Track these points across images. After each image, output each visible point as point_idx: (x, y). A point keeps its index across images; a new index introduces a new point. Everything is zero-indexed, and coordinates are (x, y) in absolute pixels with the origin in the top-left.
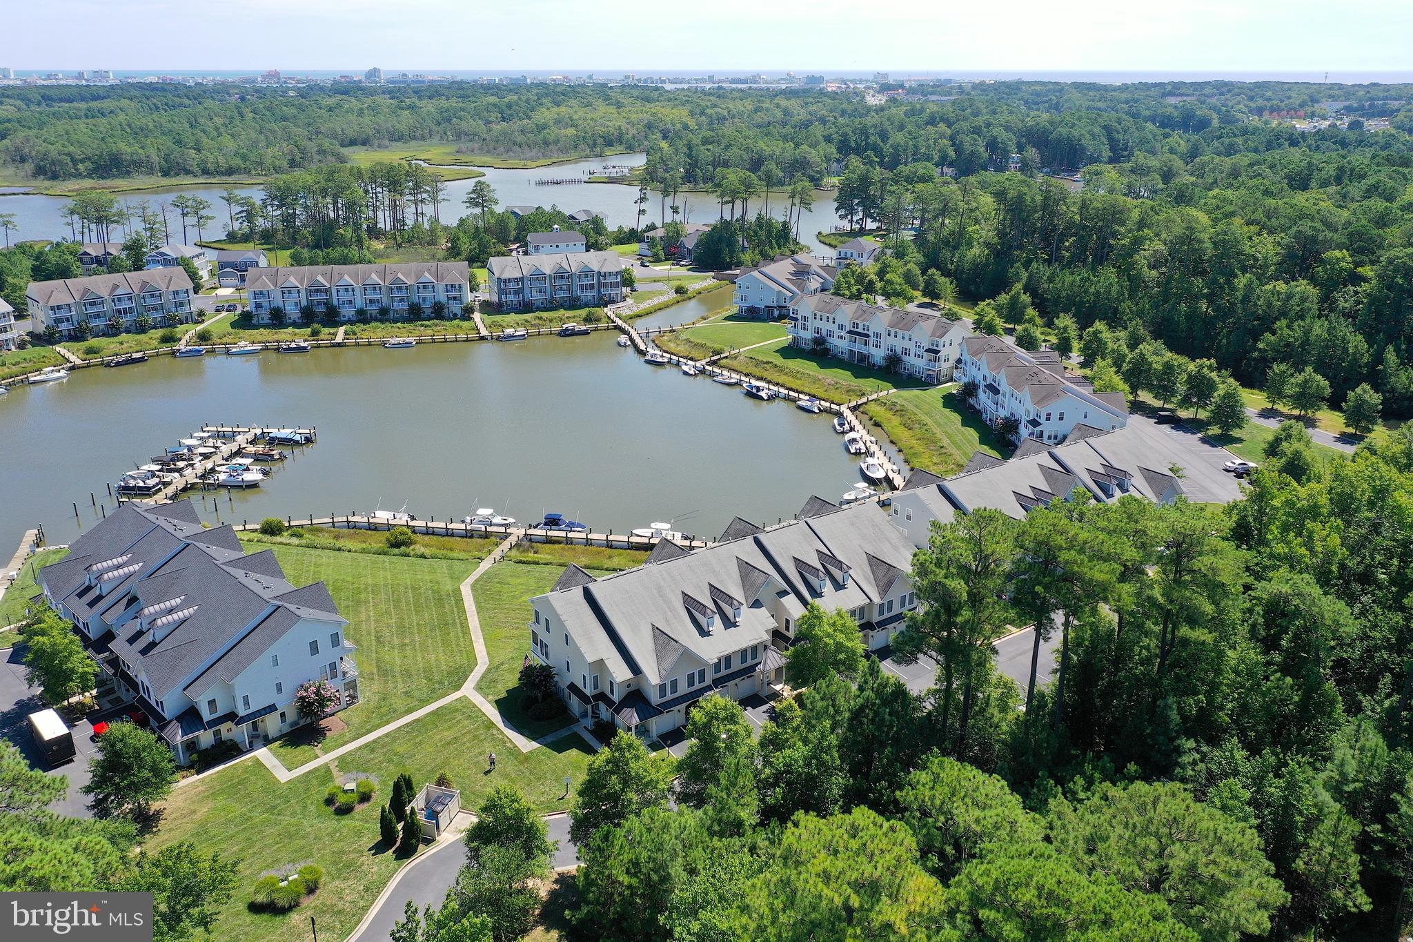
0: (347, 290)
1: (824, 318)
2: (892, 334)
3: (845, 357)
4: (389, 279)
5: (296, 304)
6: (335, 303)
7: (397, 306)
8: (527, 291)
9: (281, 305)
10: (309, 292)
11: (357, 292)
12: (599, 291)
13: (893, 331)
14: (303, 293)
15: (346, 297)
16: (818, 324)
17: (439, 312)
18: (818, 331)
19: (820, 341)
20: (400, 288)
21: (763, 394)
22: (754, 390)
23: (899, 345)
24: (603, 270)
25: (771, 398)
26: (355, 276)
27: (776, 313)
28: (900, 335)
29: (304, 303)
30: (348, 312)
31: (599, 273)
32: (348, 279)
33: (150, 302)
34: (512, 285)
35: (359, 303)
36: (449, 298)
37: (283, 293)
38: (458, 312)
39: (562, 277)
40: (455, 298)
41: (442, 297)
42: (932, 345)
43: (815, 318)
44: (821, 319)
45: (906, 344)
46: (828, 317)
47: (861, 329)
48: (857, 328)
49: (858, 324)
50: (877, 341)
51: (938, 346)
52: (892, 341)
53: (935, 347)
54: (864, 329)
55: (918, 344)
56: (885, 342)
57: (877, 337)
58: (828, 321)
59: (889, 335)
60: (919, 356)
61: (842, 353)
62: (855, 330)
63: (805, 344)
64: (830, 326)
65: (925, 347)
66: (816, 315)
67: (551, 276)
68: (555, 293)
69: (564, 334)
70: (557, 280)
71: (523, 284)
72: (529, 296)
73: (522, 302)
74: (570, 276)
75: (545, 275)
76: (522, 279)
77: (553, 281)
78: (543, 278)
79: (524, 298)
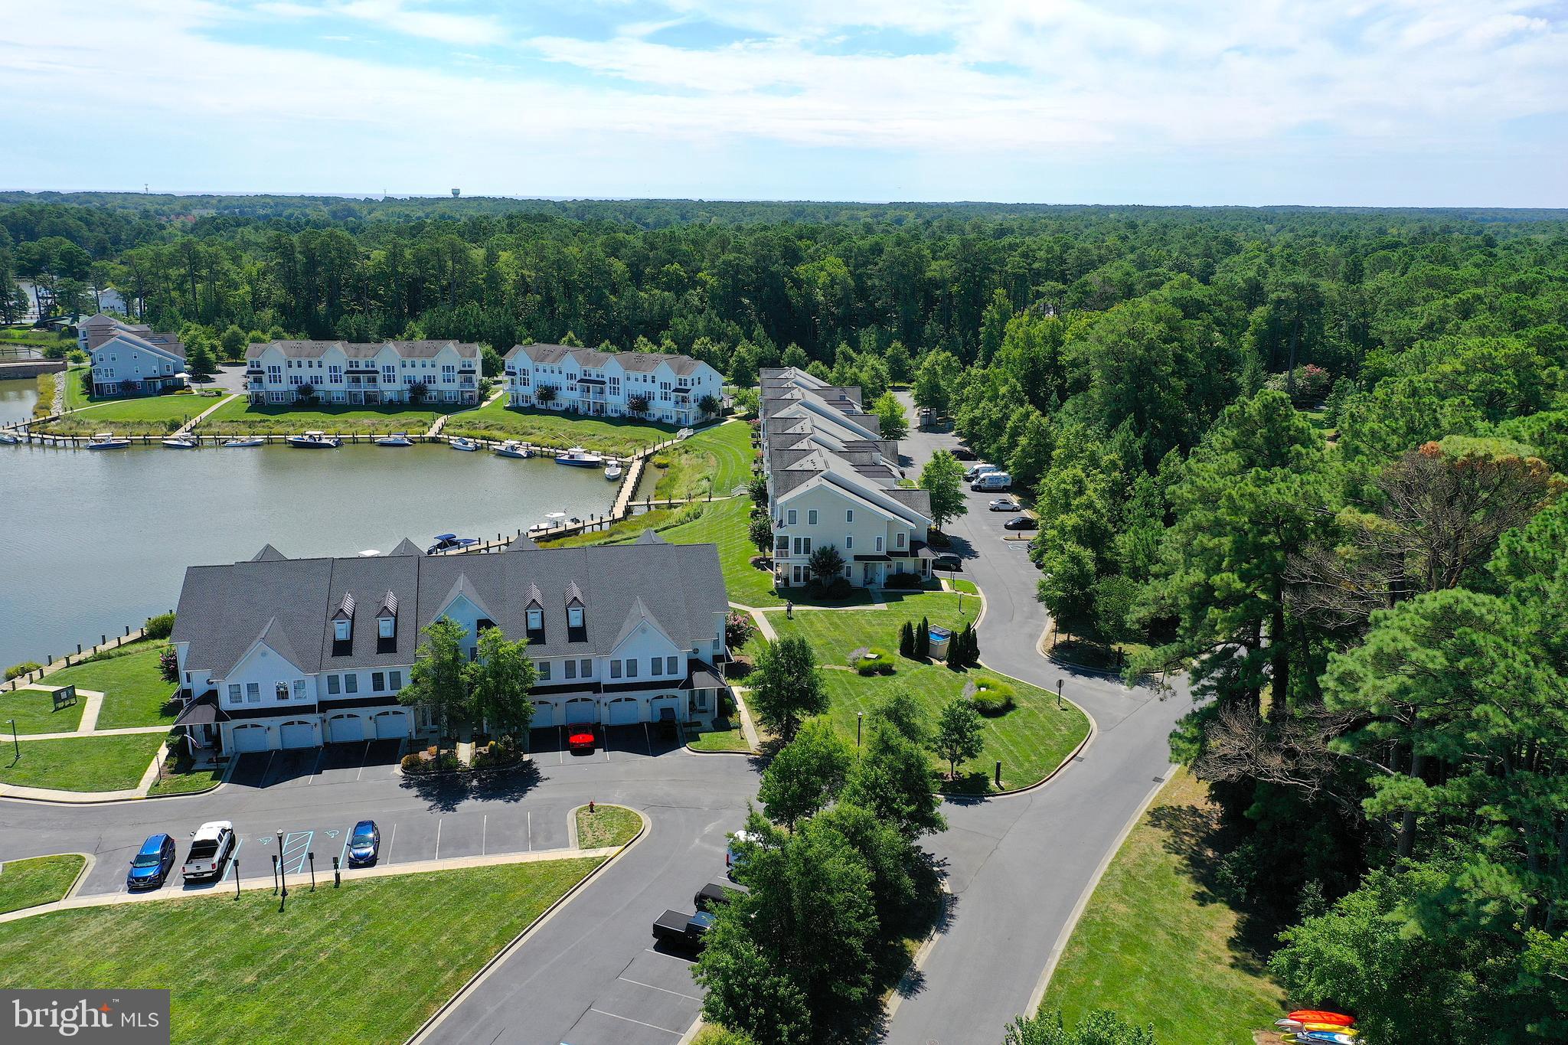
1: (305, 364)
2: (408, 364)
3: (346, 401)
13: (408, 361)
16: (295, 371)
18: (296, 380)
19: (306, 390)
22: (311, 441)
23: (419, 374)
27: (159, 385)
28: (418, 363)
42: (464, 366)
43: (290, 366)
44: (300, 366)
45: (429, 371)
46: (310, 362)
47: (362, 367)
48: (357, 366)
49: (357, 362)
50: (389, 376)
51: (470, 366)
52: (409, 371)
53: (467, 369)
54: (367, 366)
55: (447, 368)
56: (400, 374)
57: (389, 371)
58: (310, 366)
59: (404, 366)
60: (449, 381)
61: (338, 398)
62: (354, 369)
63: (278, 399)
64: (315, 371)
65: (457, 369)
66: (290, 362)
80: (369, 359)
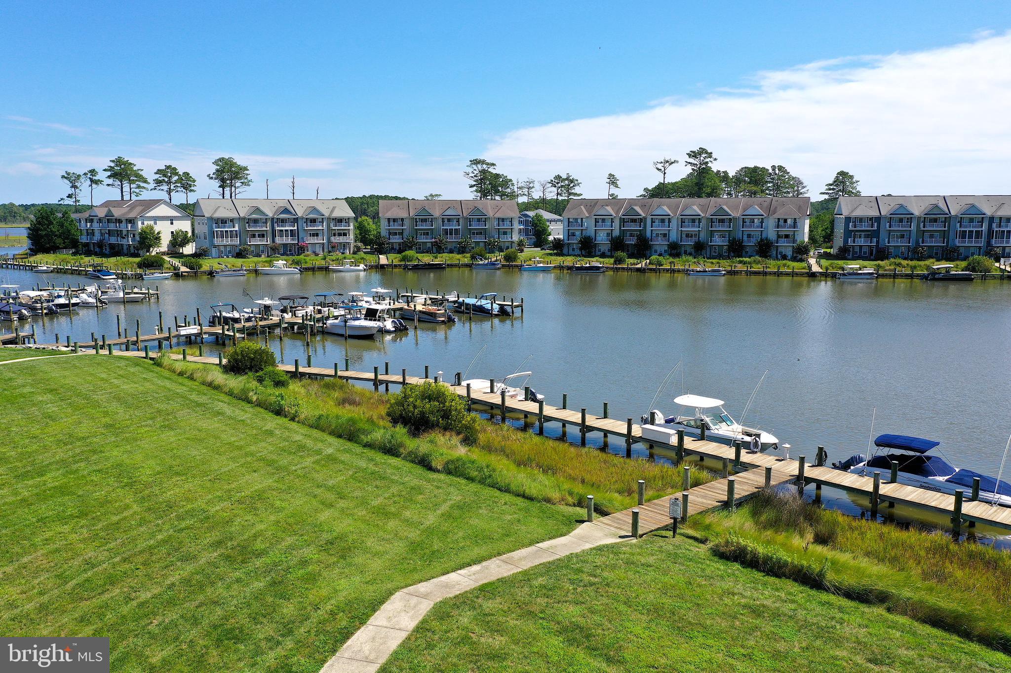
0: (663, 221)
4: (712, 210)
5: (608, 234)
6: (648, 234)
7: (718, 241)
8: (883, 235)
9: (593, 235)
10: (623, 221)
11: (674, 224)
12: (988, 243)
14: (617, 224)
15: (660, 229)
17: (765, 249)
20: (722, 221)
26: (675, 208)
29: (616, 233)
30: (660, 244)
31: (992, 219)
32: (666, 210)
33: (475, 226)
34: (865, 227)
35: (674, 236)
36: (779, 236)
37: (596, 221)
38: (789, 253)
39: (935, 220)
40: (787, 236)
41: (771, 235)
67: (919, 218)
68: (923, 240)
69: (933, 277)
70: (927, 224)
71: (879, 227)
72: (885, 241)
73: (874, 249)
74: (948, 219)
75: (912, 216)
76: (878, 219)
77: (922, 225)
78: (908, 219)
79: (878, 242)
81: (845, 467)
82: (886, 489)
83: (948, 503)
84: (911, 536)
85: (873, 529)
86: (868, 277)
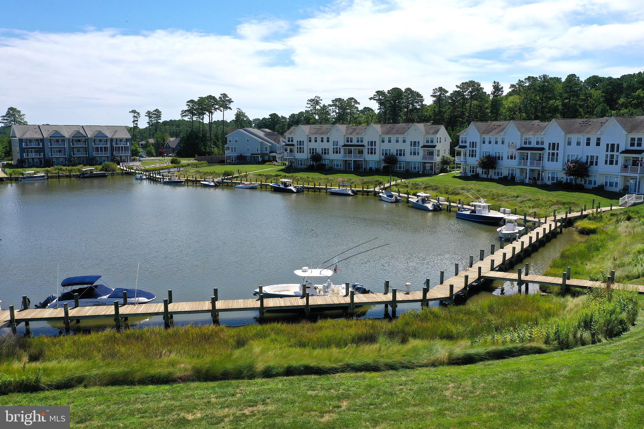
1: (319, 140)
2: (386, 140)
3: (342, 168)
8: (47, 151)
12: (112, 154)
13: (386, 138)
16: (313, 145)
18: (312, 151)
19: (317, 158)
21: (292, 188)
22: (282, 186)
23: (393, 148)
24: (116, 136)
25: (300, 191)
28: (394, 140)
31: (112, 140)
34: (34, 145)
39: (79, 141)
42: (427, 142)
43: (310, 141)
44: (316, 141)
45: (400, 146)
46: (322, 138)
47: (355, 142)
48: (351, 141)
49: (351, 139)
50: (372, 149)
51: (432, 142)
52: (386, 146)
53: (430, 144)
54: (358, 141)
55: (414, 144)
56: (379, 148)
57: (372, 145)
58: (322, 141)
59: (383, 141)
60: (415, 154)
61: (337, 165)
62: (349, 143)
63: (301, 164)
64: (325, 145)
65: (421, 144)
66: (310, 138)
67: (69, 139)
68: (73, 153)
69: (83, 176)
70: (75, 143)
71: (43, 145)
72: (49, 154)
73: (43, 160)
74: (87, 140)
75: (64, 138)
76: (42, 140)
77: (71, 143)
78: (62, 140)
79: (44, 155)
80: (360, 136)
81: (44, 305)
82: (72, 313)
83: (110, 310)
84: (93, 337)
85: (68, 340)
86: (42, 178)
